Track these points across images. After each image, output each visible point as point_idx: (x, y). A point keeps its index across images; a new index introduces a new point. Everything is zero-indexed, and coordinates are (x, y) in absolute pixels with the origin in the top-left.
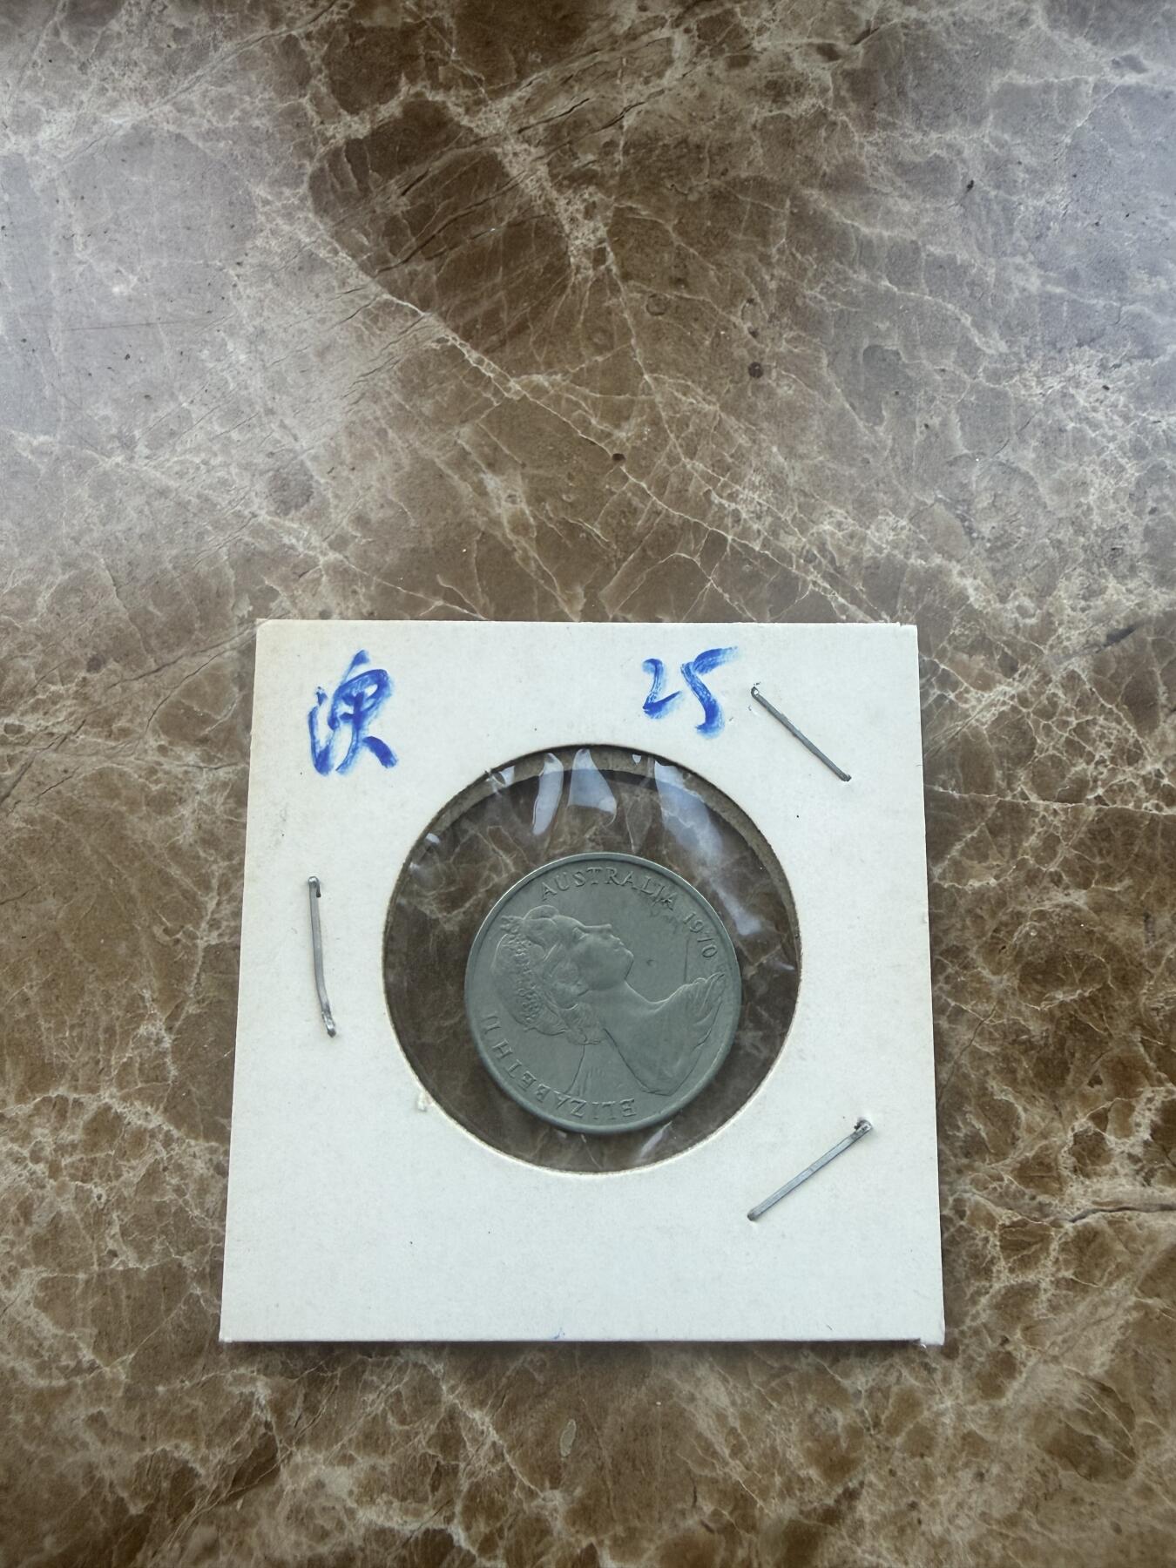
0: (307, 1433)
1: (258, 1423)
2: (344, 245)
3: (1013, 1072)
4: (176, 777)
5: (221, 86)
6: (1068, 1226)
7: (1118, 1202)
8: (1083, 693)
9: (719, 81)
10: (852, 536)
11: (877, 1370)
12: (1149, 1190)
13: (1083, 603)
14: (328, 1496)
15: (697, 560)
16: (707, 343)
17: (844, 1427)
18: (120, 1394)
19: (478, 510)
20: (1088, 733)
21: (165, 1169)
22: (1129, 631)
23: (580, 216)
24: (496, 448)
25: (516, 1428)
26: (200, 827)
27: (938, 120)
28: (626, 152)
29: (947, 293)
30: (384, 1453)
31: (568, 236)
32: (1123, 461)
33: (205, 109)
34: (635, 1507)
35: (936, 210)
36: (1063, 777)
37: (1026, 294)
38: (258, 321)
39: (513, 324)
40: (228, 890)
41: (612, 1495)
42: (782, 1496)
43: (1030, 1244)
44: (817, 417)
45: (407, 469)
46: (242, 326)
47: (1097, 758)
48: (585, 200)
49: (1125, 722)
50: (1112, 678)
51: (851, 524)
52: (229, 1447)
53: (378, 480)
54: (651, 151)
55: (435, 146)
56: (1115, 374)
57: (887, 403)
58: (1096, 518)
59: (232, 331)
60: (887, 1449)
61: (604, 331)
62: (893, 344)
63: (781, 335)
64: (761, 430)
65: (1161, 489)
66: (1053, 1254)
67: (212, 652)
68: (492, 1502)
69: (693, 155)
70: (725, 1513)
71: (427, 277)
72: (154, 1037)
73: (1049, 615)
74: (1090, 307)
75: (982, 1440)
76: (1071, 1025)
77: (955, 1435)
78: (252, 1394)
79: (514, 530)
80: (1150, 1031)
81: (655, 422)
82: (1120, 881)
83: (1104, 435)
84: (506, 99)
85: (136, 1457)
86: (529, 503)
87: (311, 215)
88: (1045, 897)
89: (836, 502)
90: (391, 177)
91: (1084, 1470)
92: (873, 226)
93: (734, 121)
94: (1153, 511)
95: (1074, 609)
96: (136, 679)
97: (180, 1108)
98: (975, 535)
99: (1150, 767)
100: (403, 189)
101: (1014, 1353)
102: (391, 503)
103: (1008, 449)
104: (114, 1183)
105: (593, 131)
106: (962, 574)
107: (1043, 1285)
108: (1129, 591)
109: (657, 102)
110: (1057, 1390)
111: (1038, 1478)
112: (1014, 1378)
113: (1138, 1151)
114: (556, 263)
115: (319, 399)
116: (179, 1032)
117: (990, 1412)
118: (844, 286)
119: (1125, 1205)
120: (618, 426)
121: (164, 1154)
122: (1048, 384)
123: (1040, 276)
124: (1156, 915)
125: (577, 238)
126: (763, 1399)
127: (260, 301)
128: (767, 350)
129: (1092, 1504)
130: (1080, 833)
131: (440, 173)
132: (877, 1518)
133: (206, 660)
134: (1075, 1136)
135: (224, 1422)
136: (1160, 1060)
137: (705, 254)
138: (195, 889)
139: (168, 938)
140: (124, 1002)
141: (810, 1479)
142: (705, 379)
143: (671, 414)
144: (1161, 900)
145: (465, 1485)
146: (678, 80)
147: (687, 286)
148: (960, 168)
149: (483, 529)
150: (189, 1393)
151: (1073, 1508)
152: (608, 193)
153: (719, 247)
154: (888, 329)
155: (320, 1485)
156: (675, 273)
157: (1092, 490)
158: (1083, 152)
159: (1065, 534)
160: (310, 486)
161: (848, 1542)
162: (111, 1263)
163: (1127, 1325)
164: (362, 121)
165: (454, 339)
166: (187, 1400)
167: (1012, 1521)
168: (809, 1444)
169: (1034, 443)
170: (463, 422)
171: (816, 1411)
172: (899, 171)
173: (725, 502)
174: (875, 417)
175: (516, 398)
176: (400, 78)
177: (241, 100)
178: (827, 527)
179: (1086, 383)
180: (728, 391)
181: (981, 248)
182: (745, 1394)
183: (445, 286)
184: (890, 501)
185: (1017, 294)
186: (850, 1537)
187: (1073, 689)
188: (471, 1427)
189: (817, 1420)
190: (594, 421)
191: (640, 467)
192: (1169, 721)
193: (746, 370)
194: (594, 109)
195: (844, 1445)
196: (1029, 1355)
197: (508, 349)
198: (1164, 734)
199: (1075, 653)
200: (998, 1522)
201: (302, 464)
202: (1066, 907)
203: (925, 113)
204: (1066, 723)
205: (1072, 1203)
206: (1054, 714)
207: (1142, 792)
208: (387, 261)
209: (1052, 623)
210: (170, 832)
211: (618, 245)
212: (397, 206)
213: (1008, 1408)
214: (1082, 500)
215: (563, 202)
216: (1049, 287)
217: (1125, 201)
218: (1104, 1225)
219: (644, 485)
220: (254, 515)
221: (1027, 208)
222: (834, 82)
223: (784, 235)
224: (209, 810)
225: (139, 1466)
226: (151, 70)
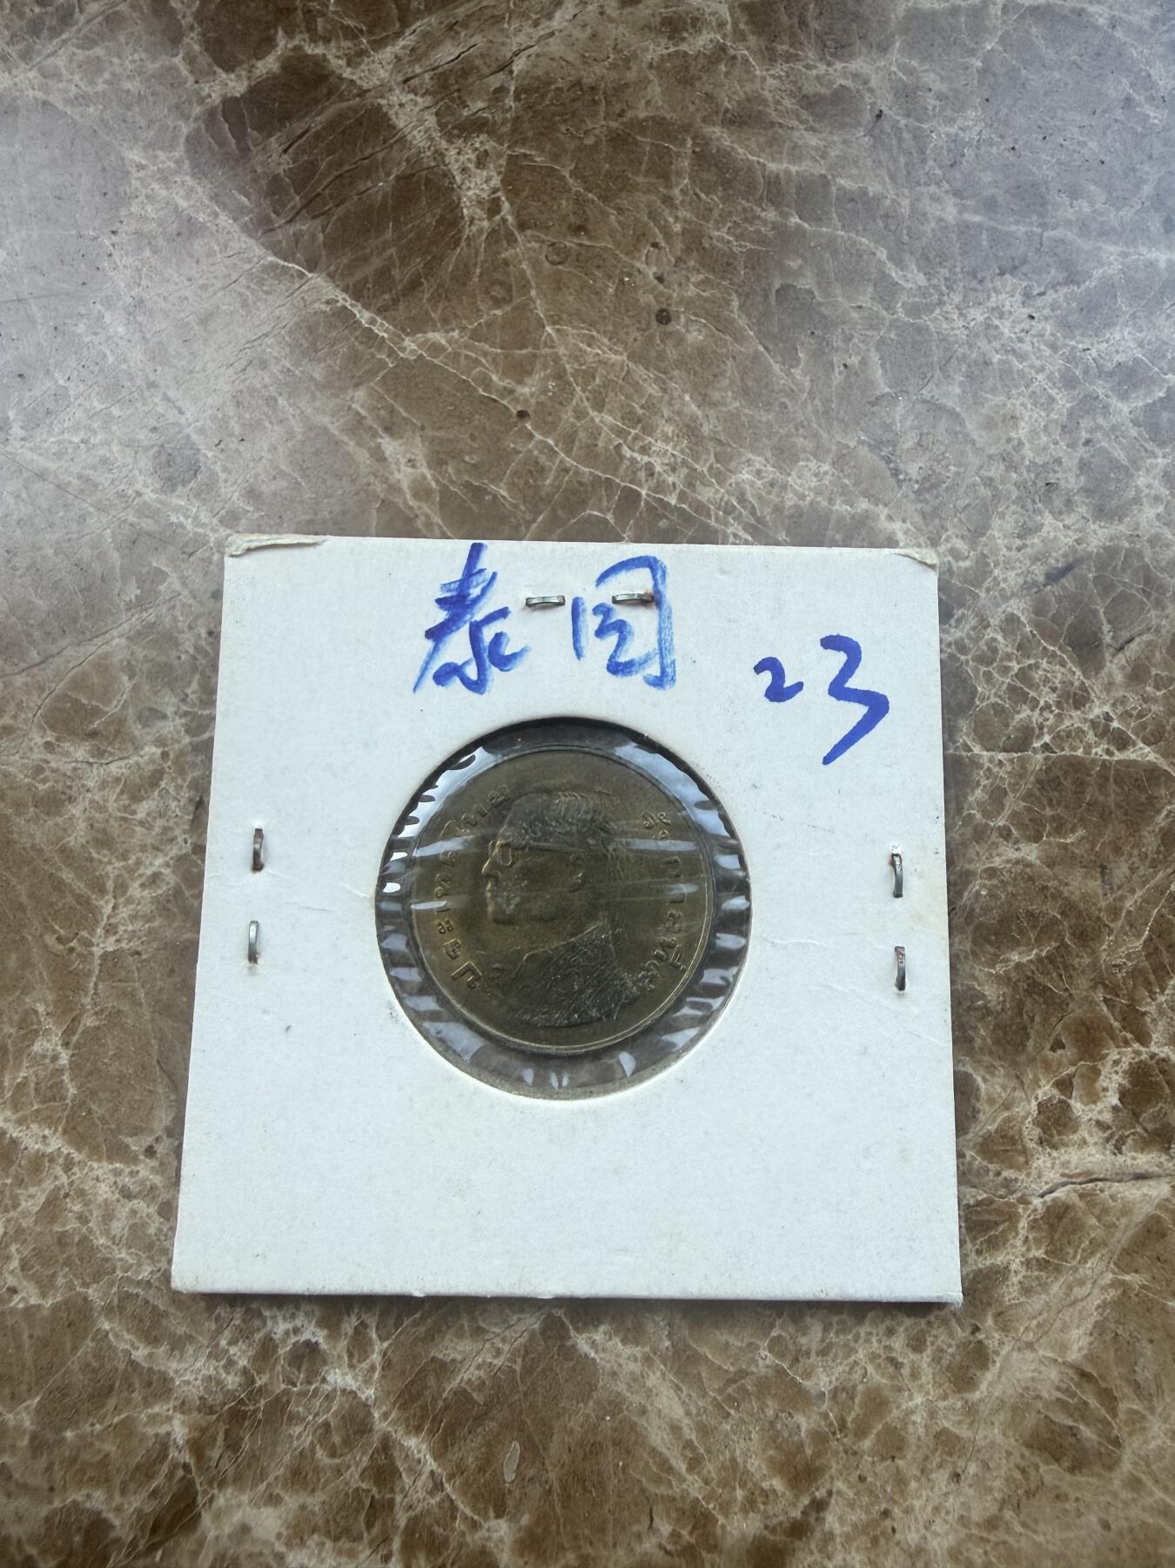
0: (230, 1473)
1: (175, 1466)
2: (224, 207)
3: (971, 1040)
4: (65, 775)
5: (89, 49)
6: (1037, 1202)
7: (1087, 1173)
8: (1024, 637)
9: (611, 20)
10: (772, 485)
11: (840, 1368)
12: (1121, 1159)
13: (1018, 542)
14: (254, 1541)
15: (610, 517)
16: (611, 290)
17: (808, 1432)
18: (25, 1442)
19: (376, 477)
20: (1032, 678)
21: (67, 1195)
22: (1068, 569)
23: (471, 166)
24: (392, 411)
25: (454, 1455)
26: (92, 826)
27: (839, 48)
28: (517, 98)
29: (861, 228)
30: (313, 1490)
31: (459, 187)
32: (1053, 392)
33: (72, 74)
34: (587, 1532)
35: (845, 142)
36: (1007, 725)
37: (943, 224)
38: (136, 291)
39: (407, 278)
40: (124, 892)
41: (562, 1521)
42: (745, 1512)
43: (997, 1224)
44: (730, 363)
45: (299, 437)
46: (119, 298)
47: (1042, 703)
48: (476, 149)
49: (1070, 665)
50: (1053, 619)
51: (771, 472)
52: (144, 1494)
53: (269, 451)
54: (543, 96)
55: (316, 101)
56: (1040, 302)
57: (803, 344)
58: (1028, 452)
59: (108, 303)
60: (855, 1453)
61: (502, 284)
62: (807, 282)
63: (688, 279)
64: (671, 379)
65: (1094, 419)
66: (1023, 1233)
67: (98, 641)
68: (432, 1534)
69: (587, 97)
70: (684, 1532)
71: (313, 237)
72: (50, 1054)
73: (984, 556)
74: (1007, 233)
75: (957, 1437)
76: (1029, 986)
77: (927, 1434)
78: (168, 1434)
79: (416, 496)
80: (1113, 989)
81: (560, 376)
82: (1073, 830)
83: (1031, 366)
84: (389, 49)
85: (44, 1511)
86: (430, 466)
87: (188, 178)
88: (994, 853)
89: (753, 450)
90: (270, 135)
91: (1066, 1464)
92: (781, 163)
93: (627, 60)
94: (1087, 442)
95: (1009, 549)
96: (20, 673)
97: (81, 1129)
98: (901, 477)
99: (1097, 710)
100: (283, 147)
101: (986, 1342)
102: (282, 474)
103: (931, 385)
104: (12, 1214)
105: (482, 77)
106: (890, 518)
107: (1013, 1267)
108: (1067, 527)
109: (548, 44)
110: (1033, 1379)
111: (1018, 1475)
112: (988, 1369)
113: (1107, 1117)
114: (449, 216)
115: (204, 370)
116: (77, 1046)
117: (963, 1407)
118: (752, 224)
119: (1095, 1176)
120: (520, 382)
121: (64, 1180)
122: (970, 317)
123: (955, 205)
124: (1112, 865)
125: (469, 188)
126: (719, 1406)
127: (138, 270)
128: (675, 295)
129: (1077, 1500)
130: (1028, 784)
131: (323, 129)
132: (847, 1529)
133: (94, 649)
134: (1040, 1105)
135: (138, 1467)
136: (1124, 1019)
137: (605, 199)
138: (89, 893)
139: (61, 947)
140: (16, 1017)
141: (774, 1491)
142: (610, 327)
143: (576, 366)
144: (1117, 850)
145: (402, 1519)
146: (570, 21)
147: (587, 232)
148: (868, 98)
149: (382, 496)
150: (99, 1437)
151: (1059, 1505)
152: (500, 141)
153: (621, 190)
154: (800, 267)
155: (245, 1529)
156: (572, 219)
157: (1022, 424)
158: (994, 75)
159: (996, 470)
160: (197, 461)
161: (818, 1556)
162: (10, 1300)
163: (1104, 1305)
164: (239, 77)
165: (344, 299)
166: (97, 1444)
167: (992, 1523)
168: (771, 1452)
169: (959, 378)
170: (357, 385)
171: (777, 1416)
172: (804, 104)
173: (636, 455)
174: (790, 359)
175: (413, 358)
176: (276, 32)
177: (111, 62)
178: (745, 476)
179: (1010, 313)
180: (635, 340)
181: (893, 178)
182: (701, 1403)
183: (333, 245)
184: (810, 445)
185: (933, 224)
186: (820, 1551)
187: (1013, 633)
188: (407, 1456)
189: (779, 1427)
190: (495, 378)
191: (545, 423)
192: (1115, 661)
193: (653, 317)
194: (482, 55)
195: (809, 1451)
196: (1001, 1343)
197: (401, 306)
198: (1110, 675)
199: (1013, 594)
200: (978, 1525)
201: (188, 437)
202: (1017, 862)
203: (829, 43)
204: (1008, 669)
205: (1039, 1177)
206: (994, 660)
207: (1091, 737)
208: (270, 221)
209: (988, 565)
210: (60, 833)
211: (513, 194)
212: (279, 164)
213: (981, 1400)
214: (1013, 434)
215: (453, 152)
216: (967, 216)
217: (1040, 123)
218: (1075, 1198)
219: (551, 442)
220: (139, 494)
221: (939, 135)
222: (732, 15)
223: (687, 176)
224: (101, 808)
225: (47, 1520)
226: (13, 36)
